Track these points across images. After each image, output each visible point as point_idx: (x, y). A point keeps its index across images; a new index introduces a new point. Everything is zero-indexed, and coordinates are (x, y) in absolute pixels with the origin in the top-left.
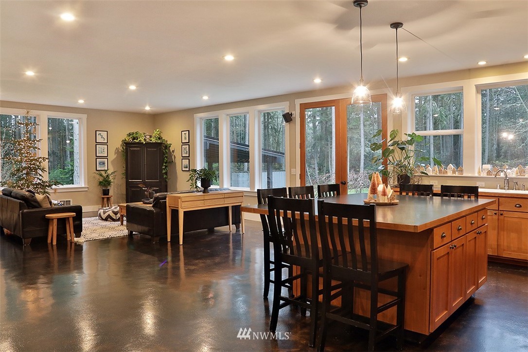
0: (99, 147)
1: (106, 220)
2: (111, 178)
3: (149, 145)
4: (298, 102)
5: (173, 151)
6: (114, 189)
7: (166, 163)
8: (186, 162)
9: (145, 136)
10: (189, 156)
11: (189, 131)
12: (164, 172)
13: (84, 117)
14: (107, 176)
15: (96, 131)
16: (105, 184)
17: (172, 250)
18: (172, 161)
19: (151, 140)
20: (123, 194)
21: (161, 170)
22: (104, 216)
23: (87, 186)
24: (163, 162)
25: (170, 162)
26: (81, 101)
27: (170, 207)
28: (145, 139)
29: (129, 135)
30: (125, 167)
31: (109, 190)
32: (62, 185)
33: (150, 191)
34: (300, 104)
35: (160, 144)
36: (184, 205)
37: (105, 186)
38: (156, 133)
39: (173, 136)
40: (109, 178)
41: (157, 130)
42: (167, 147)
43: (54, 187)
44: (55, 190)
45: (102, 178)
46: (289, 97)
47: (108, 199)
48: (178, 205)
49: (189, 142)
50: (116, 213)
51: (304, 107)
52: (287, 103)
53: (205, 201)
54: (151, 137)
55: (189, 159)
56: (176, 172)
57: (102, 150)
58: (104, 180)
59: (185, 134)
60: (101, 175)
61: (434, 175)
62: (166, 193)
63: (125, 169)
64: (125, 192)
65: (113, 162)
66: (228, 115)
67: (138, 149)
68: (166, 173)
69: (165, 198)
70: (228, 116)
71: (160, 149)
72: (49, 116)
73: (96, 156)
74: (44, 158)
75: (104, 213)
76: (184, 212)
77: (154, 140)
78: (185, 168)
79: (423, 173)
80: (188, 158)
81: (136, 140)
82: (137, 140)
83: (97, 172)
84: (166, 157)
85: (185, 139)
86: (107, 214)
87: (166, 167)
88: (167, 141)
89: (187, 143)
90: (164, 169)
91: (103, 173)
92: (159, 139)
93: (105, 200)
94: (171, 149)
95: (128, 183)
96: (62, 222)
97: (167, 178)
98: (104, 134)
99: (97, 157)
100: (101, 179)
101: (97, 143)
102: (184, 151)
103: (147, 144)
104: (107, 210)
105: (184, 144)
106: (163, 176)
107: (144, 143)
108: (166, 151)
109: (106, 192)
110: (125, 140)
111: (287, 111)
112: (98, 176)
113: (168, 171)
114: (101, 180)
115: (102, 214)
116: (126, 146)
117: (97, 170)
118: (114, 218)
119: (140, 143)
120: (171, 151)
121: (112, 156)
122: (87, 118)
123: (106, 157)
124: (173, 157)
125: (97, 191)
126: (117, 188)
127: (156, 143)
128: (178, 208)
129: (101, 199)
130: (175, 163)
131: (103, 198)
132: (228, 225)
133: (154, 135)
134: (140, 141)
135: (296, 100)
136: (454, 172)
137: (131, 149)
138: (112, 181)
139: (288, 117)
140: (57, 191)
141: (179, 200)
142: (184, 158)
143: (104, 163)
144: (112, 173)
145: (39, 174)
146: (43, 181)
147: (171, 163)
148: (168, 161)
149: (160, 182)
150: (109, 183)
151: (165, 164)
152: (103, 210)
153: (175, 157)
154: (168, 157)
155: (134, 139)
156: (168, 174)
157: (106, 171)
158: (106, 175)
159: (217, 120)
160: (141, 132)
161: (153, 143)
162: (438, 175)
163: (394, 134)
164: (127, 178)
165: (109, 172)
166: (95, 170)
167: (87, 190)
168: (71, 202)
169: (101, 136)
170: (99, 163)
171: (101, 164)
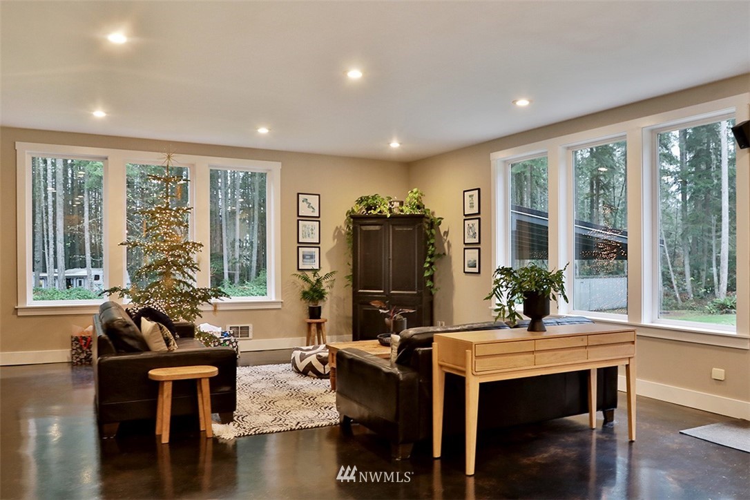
0: (305, 226)
1: (304, 373)
2: (325, 285)
3: (398, 219)
5: (446, 233)
6: (331, 307)
7: (431, 256)
8: (472, 255)
9: (390, 203)
10: (479, 243)
11: (479, 189)
12: (427, 274)
13: (277, 167)
14: (318, 281)
15: (298, 194)
16: (314, 296)
18: (444, 254)
19: (402, 211)
20: (347, 317)
21: (422, 270)
22: (302, 366)
23: (280, 300)
24: (426, 255)
25: (439, 256)
26: (263, 131)
27: (441, 366)
28: (390, 209)
29: (360, 201)
30: (351, 263)
31: (320, 308)
32: (228, 296)
33: (398, 316)
35: (421, 217)
36: (481, 365)
37: (312, 299)
38: (410, 197)
39: (446, 201)
40: (321, 285)
41: (415, 190)
42: (434, 224)
43: (213, 300)
44: (215, 305)
45: (309, 285)
47: (319, 326)
48: (464, 366)
49: (479, 213)
50: (323, 361)
52: (743, 98)
53: (537, 354)
54: (402, 203)
55: (479, 249)
56: (452, 276)
57: (309, 232)
58: (311, 289)
59: (470, 196)
60: (306, 279)
62: (431, 329)
63: (351, 267)
64: (350, 314)
65: (329, 254)
67: (377, 228)
68: (431, 278)
69: (429, 342)
70: (570, 151)
71: (420, 227)
72: (212, 166)
73: (298, 242)
74: (194, 243)
75: (302, 358)
76: (481, 385)
77: (407, 211)
78: (470, 267)
80: (476, 246)
81: (372, 211)
82: (375, 210)
83: (299, 273)
84: (433, 244)
85: (472, 206)
86: (306, 362)
87: (432, 264)
88: (433, 213)
89: (476, 216)
90: (428, 269)
91: (310, 275)
92: (418, 207)
93: (314, 327)
94: (442, 228)
95: (356, 296)
96: (186, 389)
97: (432, 287)
98: (314, 200)
99: (301, 244)
100: (307, 287)
101: (300, 218)
102: (469, 232)
103: (394, 217)
104: (307, 353)
105: (468, 217)
106: (425, 284)
107: (389, 215)
108: (431, 234)
109: (315, 313)
110: (353, 211)
112: (301, 282)
113: (436, 274)
114: (307, 289)
115: (298, 360)
116: (354, 223)
117: (298, 269)
118: (321, 370)
119: (381, 217)
120: (442, 233)
121: (329, 243)
122: (281, 169)
123: (316, 245)
124: (446, 245)
125: (299, 310)
126: (336, 306)
127: (412, 217)
128: (464, 372)
129: (306, 325)
130: (451, 258)
131: (310, 324)
132: (587, 412)
133: (408, 199)
134: (380, 212)
137: (364, 228)
138: (327, 290)
140: (218, 309)
141: (469, 351)
142: (468, 246)
143: (312, 257)
144: (327, 276)
145: (189, 275)
146: (194, 288)
147: (442, 256)
148: (436, 253)
149: (419, 295)
150: (321, 295)
151: (428, 260)
152: (299, 352)
153: (449, 245)
154: (436, 245)
155: (369, 208)
156: (437, 279)
157: (315, 271)
158: (316, 278)
160: (383, 195)
161: (406, 217)
164: (355, 286)
165: (321, 274)
166: (296, 269)
167: (280, 306)
168: (250, 330)
169: (307, 203)
170: (303, 256)
171: (307, 257)
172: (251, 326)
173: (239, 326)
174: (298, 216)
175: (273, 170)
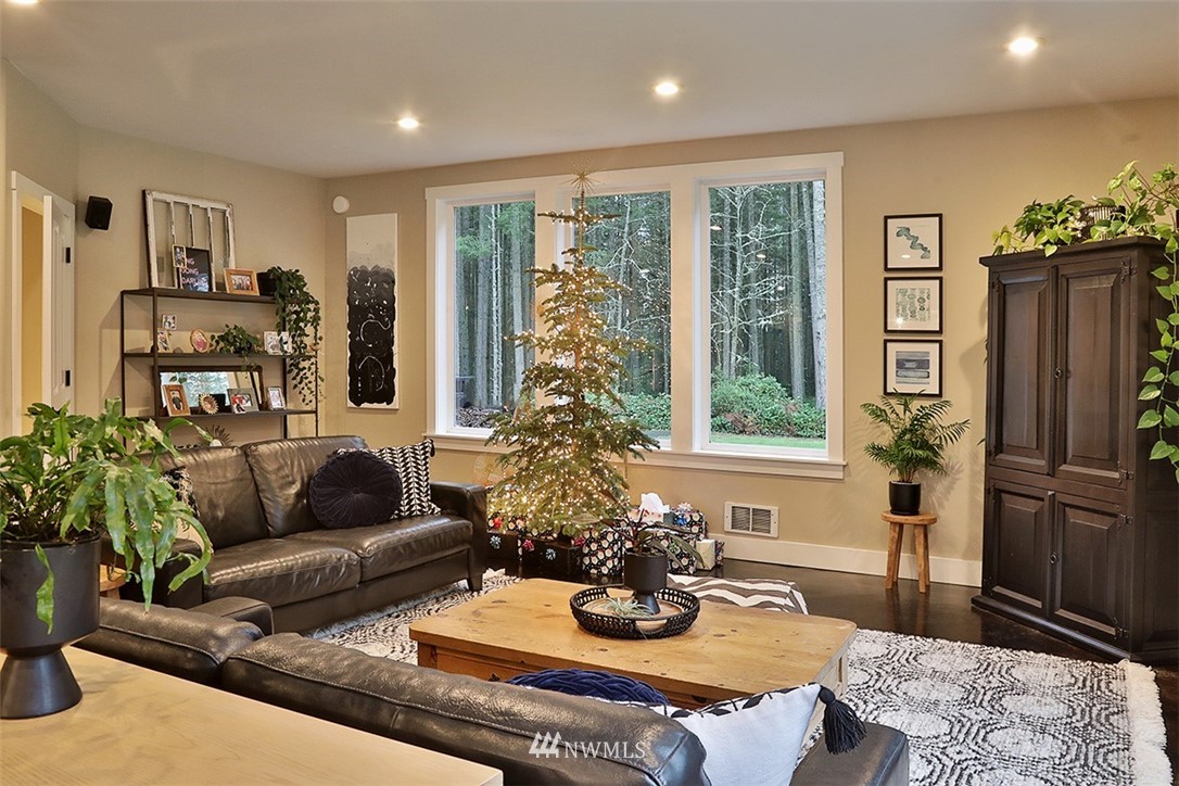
0: (903, 292)
9: (1083, 215)
15: (886, 218)
31: (916, 489)
57: (913, 305)
58: (895, 443)
65: (966, 358)
71: (1131, 279)
73: (886, 331)
98: (927, 230)
99: (893, 335)
101: (891, 273)
107: (1052, 250)
116: (990, 278)
117: (886, 393)
121: (966, 332)
122: (844, 167)
123: (935, 336)
143: (923, 364)
166: (882, 393)
167: (839, 475)
168: (774, 518)
169: (909, 237)
170: (898, 362)
171: (908, 365)
172: (774, 509)
173: (752, 506)
174: (887, 269)
175: (823, 174)
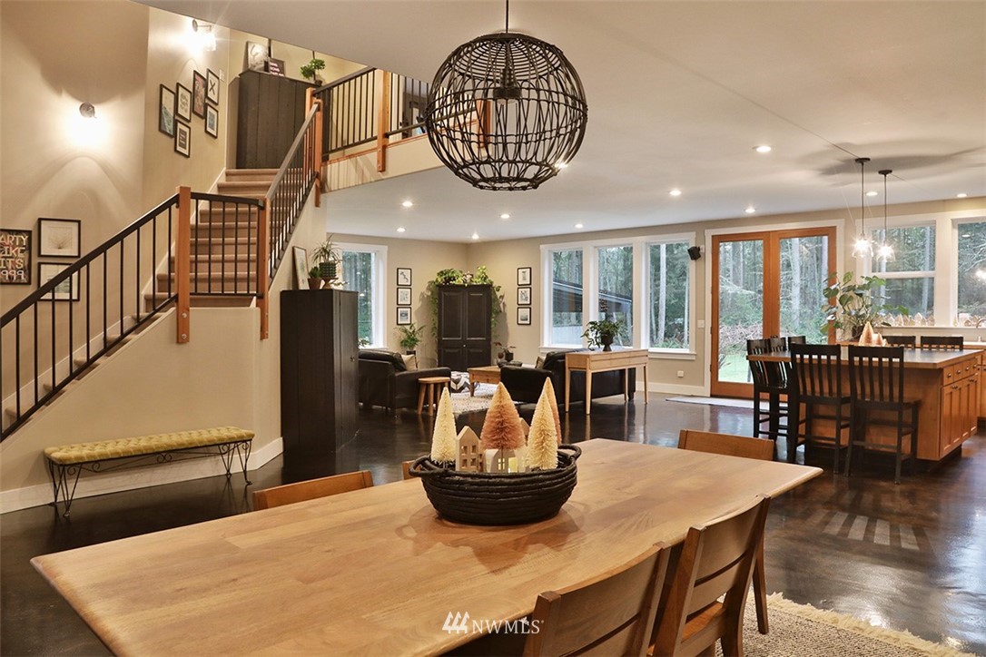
2: (418, 335)
3: (472, 288)
4: (709, 233)
5: (502, 297)
7: (495, 313)
8: (524, 312)
9: (464, 275)
10: (530, 304)
11: (531, 268)
12: (493, 326)
13: (384, 249)
14: (413, 332)
16: (410, 343)
17: (570, 424)
18: (501, 311)
19: (473, 282)
21: (490, 323)
23: (386, 347)
24: (492, 312)
26: (401, 230)
28: (465, 280)
29: (441, 273)
30: (435, 319)
31: (415, 352)
34: (713, 236)
35: (486, 286)
37: (410, 346)
38: (481, 271)
39: (503, 274)
40: (415, 335)
41: (483, 267)
42: (494, 291)
45: (407, 335)
46: (697, 226)
48: (585, 366)
49: (530, 284)
51: (718, 240)
52: (693, 234)
54: (473, 277)
55: (531, 308)
56: (507, 327)
58: (409, 337)
59: (524, 272)
60: (406, 331)
61: (897, 326)
63: (436, 322)
66: (595, 247)
67: (458, 294)
70: (596, 250)
71: (488, 294)
76: (592, 374)
77: (477, 281)
78: (522, 320)
79: (884, 324)
80: (528, 306)
81: (451, 282)
82: (453, 281)
83: (398, 327)
84: (493, 305)
85: (524, 279)
87: (495, 319)
88: (494, 283)
89: (528, 286)
91: (408, 327)
92: (485, 279)
94: (499, 294)
95: (439, 342)
100: (404, 336)
101: (399, 286)
102: (521, 296)
103: (469, 286)
105: (522, 286)
106: (491, 333)
107: (465, 285)
108: (493, 297)
110: (435, 281)
111: (692, 245)
112: (400, 333)
116: (438, 290)
117: (398, 324)
118: (455, 388)
119: (458, 286)
120: (499, 297)
123: (408, 306)
124: (501, 305)
126: (424, 349)
127: (479, 286)
128: (585, 369)
130: (505, 314)
133: (477, 273)
134: (457, 282)
135: (706, 231)
136: (923, 321)
137: (447, 294)
138: (419, 338)
139: (695, 253)
141: (588, 359)
142: (521, 306)
144: (418, 329)
149: (487, 340)
150: (415, 343)
151: (493, 315)
153: (505, 305)
154: (495, 305)
155: (449, 279)
157: (410, 325)
158: (412, 330)
159: (579, 255)
161: (475, 286)
162: (903, 325)
163: (848, 277)
164: (439, 334)
166: (396, 324)
169: (403, 275)
170: (401, 314)
171: (403, 315)
175: (382, 251)
